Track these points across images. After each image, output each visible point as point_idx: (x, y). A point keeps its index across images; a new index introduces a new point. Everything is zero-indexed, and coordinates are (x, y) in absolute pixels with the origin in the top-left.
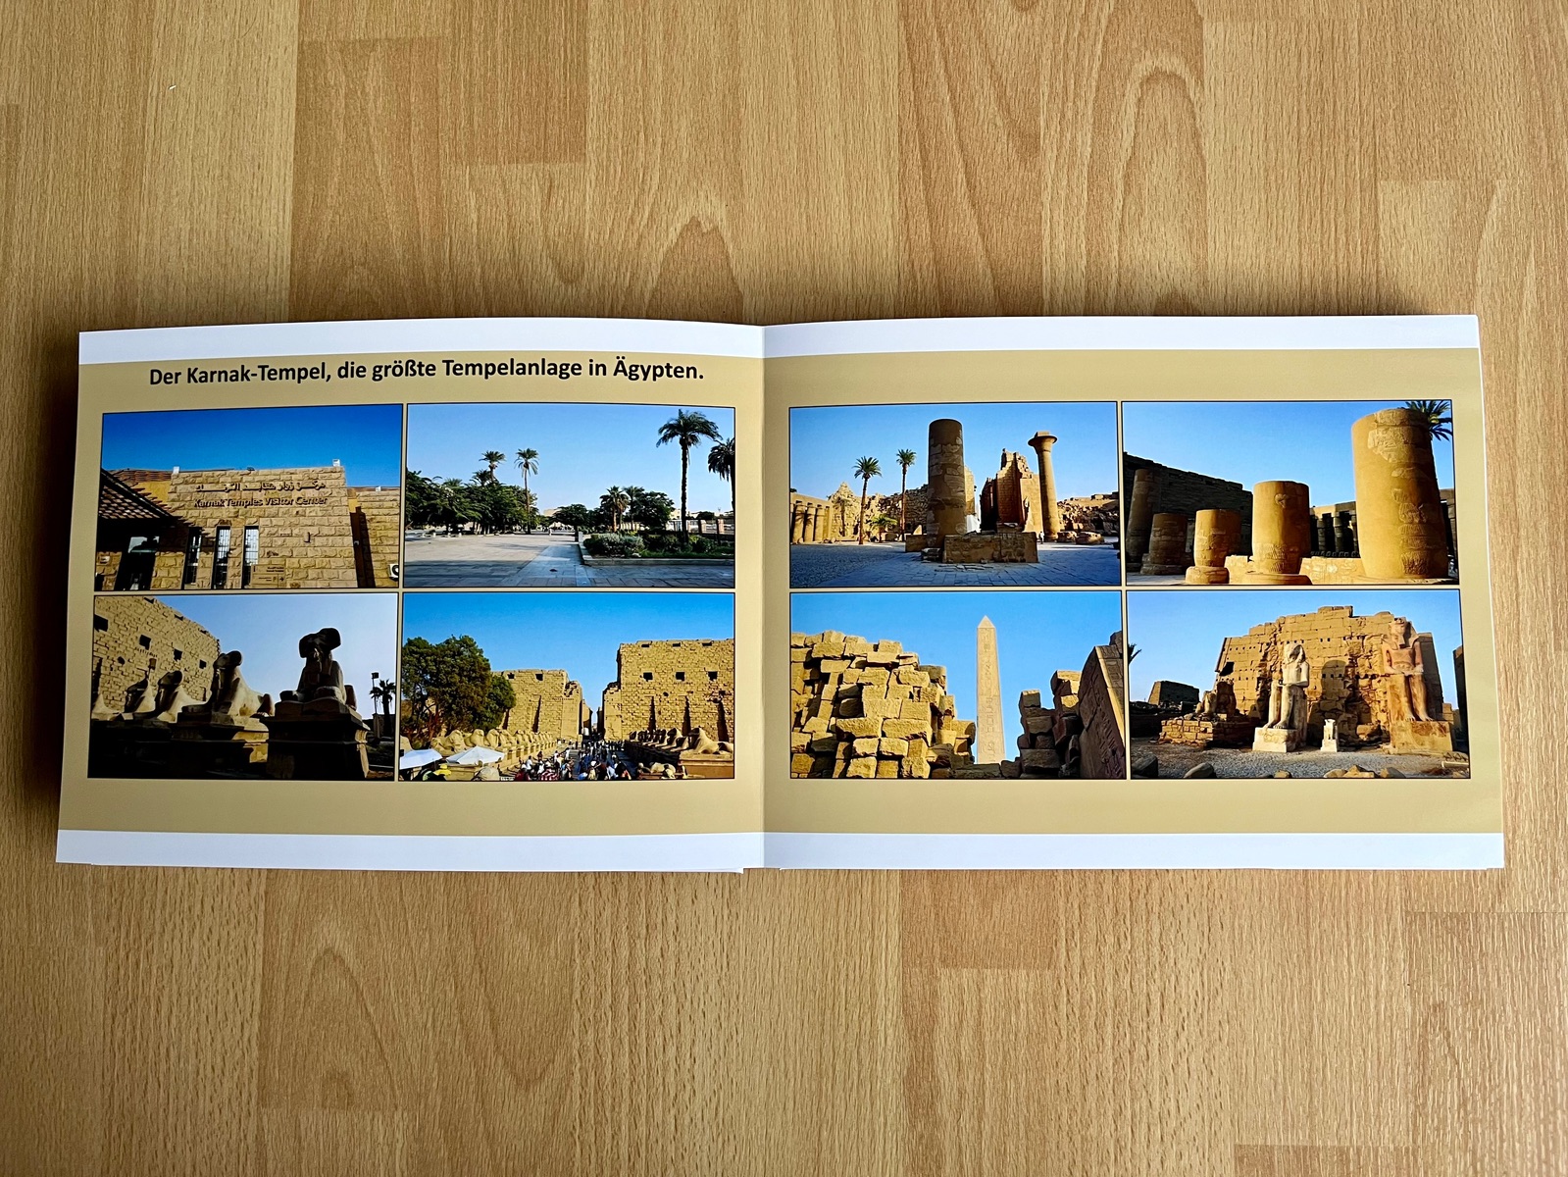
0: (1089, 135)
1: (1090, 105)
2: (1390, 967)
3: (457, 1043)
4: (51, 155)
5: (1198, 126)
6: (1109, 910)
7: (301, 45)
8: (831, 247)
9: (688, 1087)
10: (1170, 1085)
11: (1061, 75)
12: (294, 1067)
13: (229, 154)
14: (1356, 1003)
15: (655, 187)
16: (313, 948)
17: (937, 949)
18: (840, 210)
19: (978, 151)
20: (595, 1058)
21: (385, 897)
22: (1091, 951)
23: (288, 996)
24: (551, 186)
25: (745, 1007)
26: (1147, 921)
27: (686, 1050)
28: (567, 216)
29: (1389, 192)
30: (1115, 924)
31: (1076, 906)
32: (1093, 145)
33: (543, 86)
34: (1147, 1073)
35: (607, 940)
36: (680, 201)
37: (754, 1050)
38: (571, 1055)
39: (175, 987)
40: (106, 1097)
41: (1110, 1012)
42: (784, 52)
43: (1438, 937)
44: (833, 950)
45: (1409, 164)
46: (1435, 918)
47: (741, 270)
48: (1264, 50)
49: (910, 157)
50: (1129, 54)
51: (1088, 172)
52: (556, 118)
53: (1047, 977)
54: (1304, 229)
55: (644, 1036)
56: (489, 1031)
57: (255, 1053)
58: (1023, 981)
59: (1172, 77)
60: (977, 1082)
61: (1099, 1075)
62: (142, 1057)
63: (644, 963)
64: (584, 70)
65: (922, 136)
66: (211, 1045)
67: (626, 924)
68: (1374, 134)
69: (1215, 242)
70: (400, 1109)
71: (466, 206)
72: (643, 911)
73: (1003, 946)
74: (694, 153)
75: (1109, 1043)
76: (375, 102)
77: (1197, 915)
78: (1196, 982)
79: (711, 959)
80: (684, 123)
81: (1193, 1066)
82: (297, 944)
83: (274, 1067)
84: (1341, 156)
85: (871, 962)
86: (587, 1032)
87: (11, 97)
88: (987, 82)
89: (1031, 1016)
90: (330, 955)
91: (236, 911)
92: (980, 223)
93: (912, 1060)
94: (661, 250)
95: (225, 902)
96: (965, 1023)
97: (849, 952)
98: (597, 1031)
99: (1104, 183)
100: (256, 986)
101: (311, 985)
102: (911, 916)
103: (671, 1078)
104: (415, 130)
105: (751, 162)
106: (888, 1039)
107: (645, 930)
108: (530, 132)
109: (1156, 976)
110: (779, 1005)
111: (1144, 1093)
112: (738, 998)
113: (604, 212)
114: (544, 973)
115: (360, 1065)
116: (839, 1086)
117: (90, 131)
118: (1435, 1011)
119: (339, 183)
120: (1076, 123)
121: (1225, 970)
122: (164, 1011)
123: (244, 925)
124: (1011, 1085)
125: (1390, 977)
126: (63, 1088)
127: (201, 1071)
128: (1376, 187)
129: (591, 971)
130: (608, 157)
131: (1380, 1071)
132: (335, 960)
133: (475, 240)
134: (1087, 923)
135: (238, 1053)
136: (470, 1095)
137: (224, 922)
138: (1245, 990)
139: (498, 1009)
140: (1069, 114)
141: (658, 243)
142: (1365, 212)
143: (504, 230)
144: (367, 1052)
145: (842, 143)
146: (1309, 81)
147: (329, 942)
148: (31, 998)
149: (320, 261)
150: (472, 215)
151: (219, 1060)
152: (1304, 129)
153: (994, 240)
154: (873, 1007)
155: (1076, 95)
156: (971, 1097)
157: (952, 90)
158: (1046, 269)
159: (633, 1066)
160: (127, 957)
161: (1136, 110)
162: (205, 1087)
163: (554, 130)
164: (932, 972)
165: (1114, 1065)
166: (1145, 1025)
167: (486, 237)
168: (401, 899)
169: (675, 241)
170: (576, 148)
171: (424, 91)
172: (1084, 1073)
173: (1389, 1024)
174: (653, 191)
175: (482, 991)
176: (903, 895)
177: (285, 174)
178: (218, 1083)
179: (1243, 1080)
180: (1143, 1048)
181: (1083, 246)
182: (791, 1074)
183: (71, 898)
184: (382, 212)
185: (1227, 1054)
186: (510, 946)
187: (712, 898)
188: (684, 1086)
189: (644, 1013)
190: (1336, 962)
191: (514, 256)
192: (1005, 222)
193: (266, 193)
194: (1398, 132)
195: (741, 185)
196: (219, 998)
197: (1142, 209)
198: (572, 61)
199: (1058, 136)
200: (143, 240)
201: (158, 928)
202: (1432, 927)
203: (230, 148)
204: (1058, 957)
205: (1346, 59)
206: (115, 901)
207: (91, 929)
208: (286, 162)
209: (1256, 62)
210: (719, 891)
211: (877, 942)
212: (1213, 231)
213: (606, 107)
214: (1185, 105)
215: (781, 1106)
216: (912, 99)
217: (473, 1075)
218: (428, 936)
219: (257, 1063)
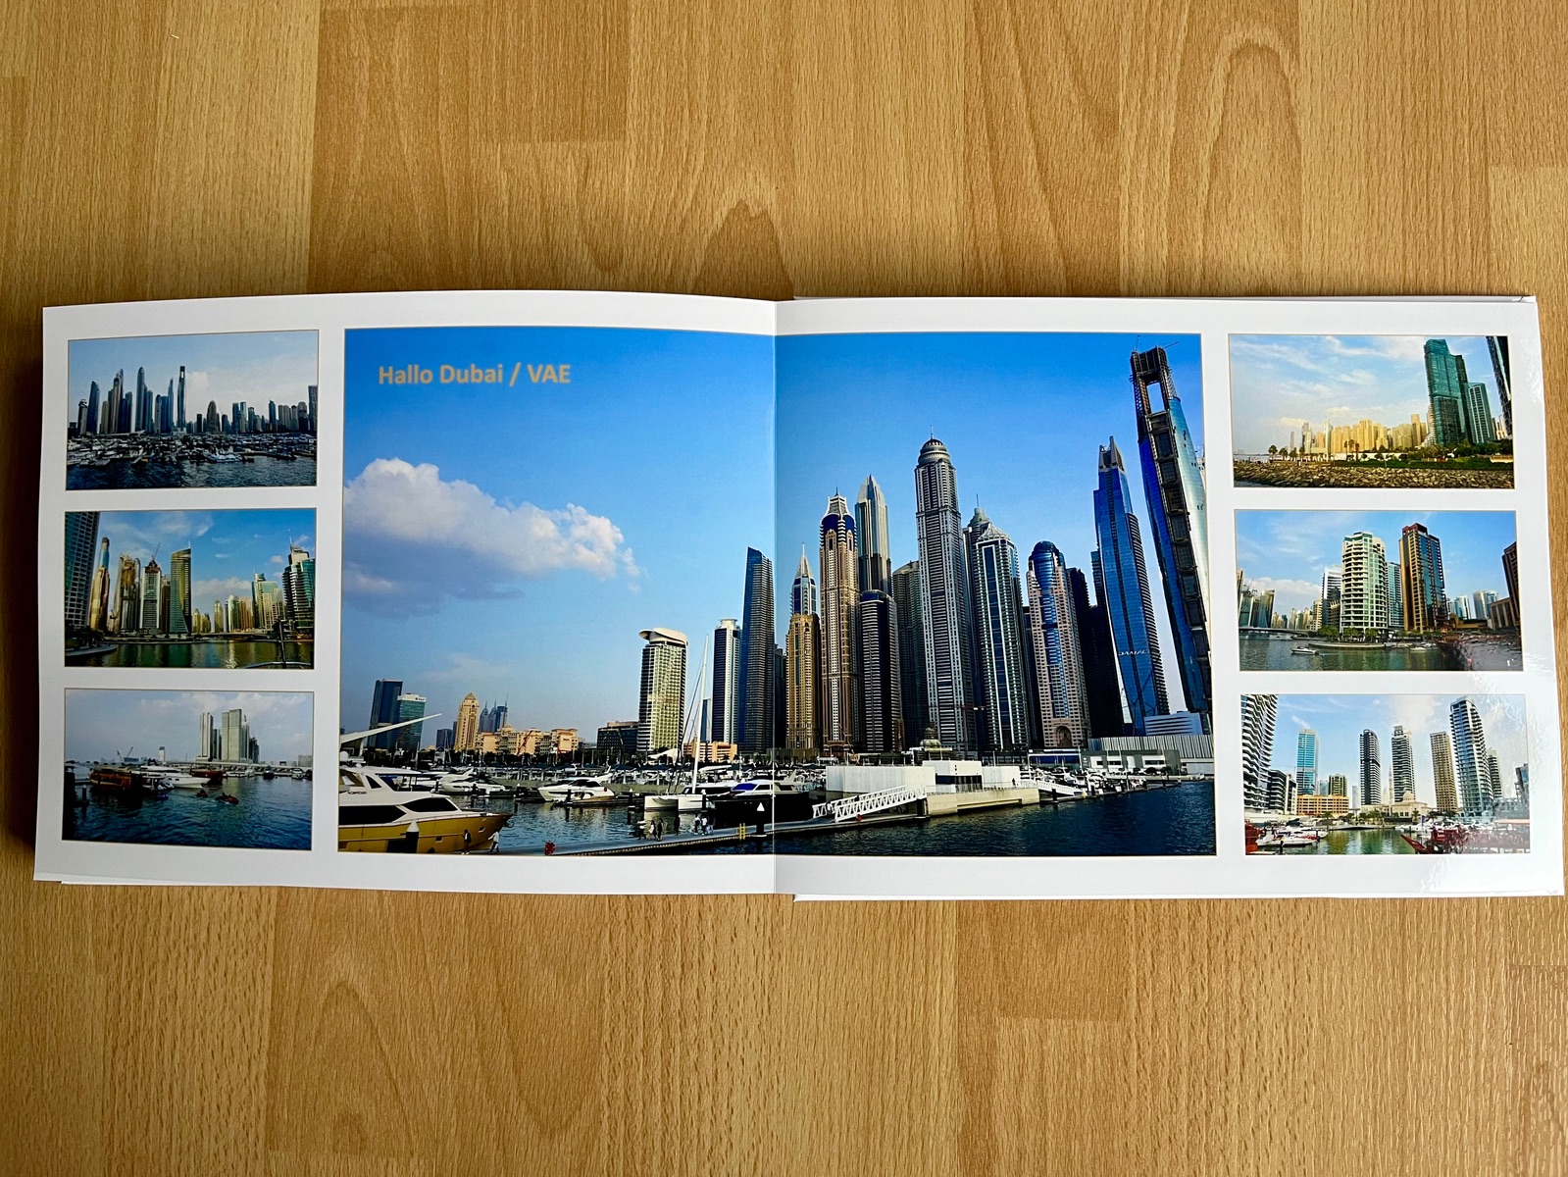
0: (1173, 113)
1: (1174, 81)
2: (1491, 1026)
3: (477, 1085)
4: (59, 133)
5: (1293, 104)
6: (1184, 959)
7: (323, 14)
8: (889, 234)
9: (725, 1140)
10: (1249, 1151)
11: (1143, 48)
12: (304, 1109)
13: (245, 129)
14: (1454, 1063)
15: (699, 168)
16: (325, 982)
17: (996, 996)
18: (899, 193)
19: (1050, 129)
20: (625, 1106)
21: (402, 927)
22: (1164, 1002)
23: (299, 1031)
24: (588, 167)
25: (787, 1053)
26: (1227, 971)
27: (722, 1100)
28: (604, 199)
29: (1500, 178)
30: (1191, 974)
31: (1148, 953)
32: (1176, 125)
33: (581, 58)
34: (1225, 1137)
35: (640, 979)
36: (727, 183)
37: (797, 1100)
38: (599, 1103)
39: (179, 1020)
40: (106, 1135)
41: (1185, 1070)
42: (841, 22)
43: (1543, 992)
44: (883, 994)
45: (1522, 148)
46: (1541, 971)
47: (791, 259)
48: (1365, 22)
49: (977, 136)
50: (1217, 24)
51: (1171, 154)
52: (594, 93)
53: (1116, 1029)
54: (1409, 217)
55: (678, 1083)
56: (512, 1075)
57: (263, 1092)
58: (1089, 1032)
59: (1264, 49)
60: (1038, 1141)
61: (1172, 1137)
62: (144, 1093)
63: (678, 1005)
64: (625, 41)
65: (990, 115)
66: (217, 1082)
67: (660, 962)
68: (1484, 116)
69: (1310, 231)
70: (416, 1155)
71: (497, 187)
72: (678, 949)
73: (1068, 995)
74: (742, 132)
75: (1183, 1103)
76: (401, 74)
77: (1282, 966)
78: (1280, 1039)
79: (751, 1002)
80: (732, 98)
81: (1275, 1130)
82: (308, 976)
83: (282, 1108)
84: (1448, 138)
85: (924, 1008)
86: (616, 1077)
87: (17, 70)
88: (1062, 56)
89: (1098, 1072)
90: (344, 991)
91: (244, 939)
92: (1051, 209)
93: (967, 1117)
94: (706, 236)
95: (232, 930)
96: (1026, 1078)
97: (901, 998)
98: (627, 1077)
99: (1189, 166)
100: (264, 1020)
101: (322, 1021)
102: (969, 959)
103: (706, 1130)
104: (443, 106)
105: (804, 141)
106: (942, 1093)
107: (680, 970)
108: (567, 107)
109: (1236, 1032)
110: (824, 1054)
111: (1221, 1158)
112: (779, 1045)
113: (645, 195)
114: (571, 1014)
115: (373, 1108)
116: (888, 1143)
117: (100, 106)
118: (1538, 1071)
119: (362, 162)
120: (1159, 100)
121: (1312, 1026)
122: (167, 1045)
123: (253, 955)
124: (1076, 1146)
125: (1491, 1036)
126: (61, 1123)
127: (206, 1110)
128: (1486, 174)
129: (622, 1012)
130: (650, 136)
131: (1478, 1136)
132: (348, 993)
133: (506, 224)
134: (1161, 972)
135: (245, 1091)
136: (490, 1144)
137: (232, 951)
138: (1334, 1047)
139: (521, 1050)
140: (1151, 91)
141: (702, 228)
142: (1475, 200)
143: (536, 213)
144: (382, 1094)
145: (903, 121)
146: (1414, 57)
147: (342, 975)
148: (28, 1027)
149: (341, 246)
150: (503, 197)
151: (225, 1097)
152: (1408, 109)
153: (1067, 228)
154: (926, 1058)
155: (1158, 69)
156: (1031, 1157)
157: (1023, 65)
158: (1123, 259)
159: (666, 1116)
160: (129, 987)
161: (1225, 86)
162: (209, 1126)
163: (591, 105)
164: (990, 1021)
165: (1188, 1128)
166: (1223, 1085)
167: (518, 220)
168: (420, 930)
169: (720, 226)
170: (614, 124)
171: (453, 63)
172: (1155, 1135)
173: (1488, 1086)
174: (698, 172)
175: (505, 1030)
176: (959, 937)
177: (305, 152)
178: (223, 1123)
179: (1330, 1146)
180: (1220, 1110)
181: (1165, 234)
182: (836, 1127)
183: (71, 923)
184: (407, 193)
185: (1313, 1117)
186: (535, 984)
187: (753, 936)
188: (721, 1139)
189: (678, 1059)
190: (1433, 1018)
191: (548, 241)
192: (1080, 208)
193: (283, 173)
194: (1510, 115)
195: (793, 166)
196: (226, 1033)
197: (1230, 194)
198: (612, 31)
199: (1138, 114)
200: (154, 221)
201: (161, 955)
202: (1538, 982)
203: (247, 124)
204: (1128, 1007)
205: (1453, 34)
206: (117, 926)
207: (91, 956)
208: (305, 138)
209: (1356, 36)
210: (761, 929)
211: (931, 988)
212: (1309, 218)
213: (648, 81)
214: (1279, 80)
215: (825, 1163)
216: (979, 73)
217: (494, 1121)
218: (447, 971)
219: (265, 1103)
